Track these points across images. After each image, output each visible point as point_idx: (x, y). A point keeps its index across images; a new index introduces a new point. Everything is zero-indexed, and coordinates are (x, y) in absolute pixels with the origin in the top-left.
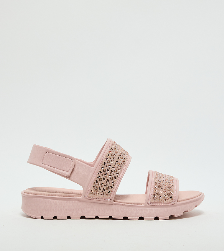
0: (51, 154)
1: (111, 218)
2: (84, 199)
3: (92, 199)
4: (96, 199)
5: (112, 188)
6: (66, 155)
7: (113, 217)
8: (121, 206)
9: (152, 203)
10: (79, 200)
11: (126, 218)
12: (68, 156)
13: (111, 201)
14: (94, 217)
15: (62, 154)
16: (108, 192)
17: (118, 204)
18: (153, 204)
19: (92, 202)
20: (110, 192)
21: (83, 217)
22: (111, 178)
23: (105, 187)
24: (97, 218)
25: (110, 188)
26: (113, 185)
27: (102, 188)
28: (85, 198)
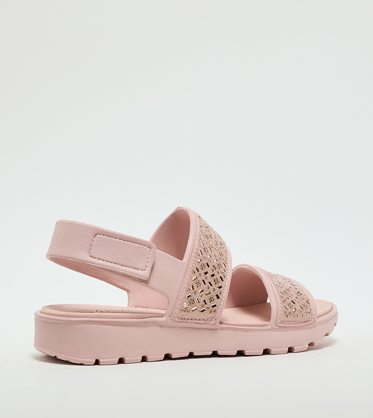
0: (105, 238)
1: (215, 354)
2: (170, 322)
3: (185, 321)
4: (191, 321)
5: (218, 297)
6: (136, 238)
7: (220, 353)
8: (233, 332)
9: (283, 322)
10: (161, 326)
11: (240, 353)
12: (141, 240)
13: (216, 323)
14: (187, 354)
15: (130, 237)
16: (213, 307)
17: (227, 329)
18: (284, 325)
19: (182, 328)
20: (215, 306)
21: (168, 357)
22: (215, 281)
23: (207, 298)
24: (191, 356)
25: (215, 298)
26: (220, 293)
27: (201, 300)
28: (172, 319)
